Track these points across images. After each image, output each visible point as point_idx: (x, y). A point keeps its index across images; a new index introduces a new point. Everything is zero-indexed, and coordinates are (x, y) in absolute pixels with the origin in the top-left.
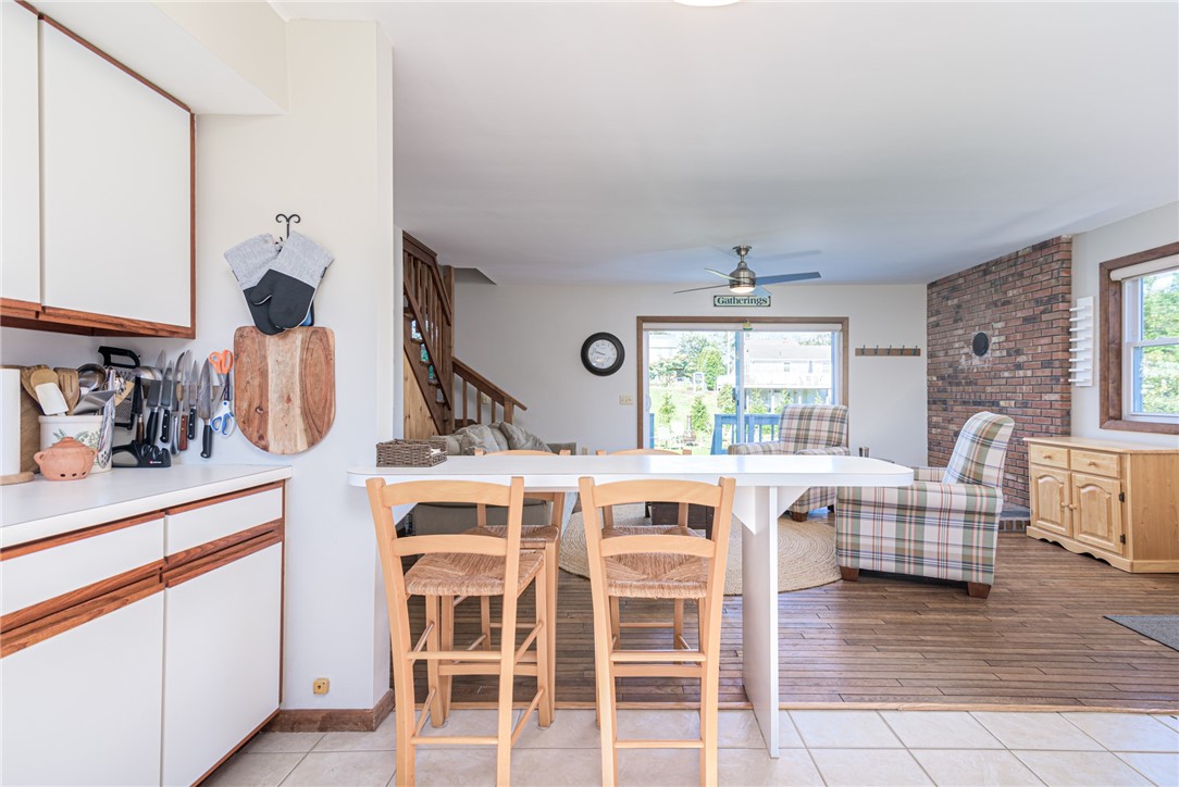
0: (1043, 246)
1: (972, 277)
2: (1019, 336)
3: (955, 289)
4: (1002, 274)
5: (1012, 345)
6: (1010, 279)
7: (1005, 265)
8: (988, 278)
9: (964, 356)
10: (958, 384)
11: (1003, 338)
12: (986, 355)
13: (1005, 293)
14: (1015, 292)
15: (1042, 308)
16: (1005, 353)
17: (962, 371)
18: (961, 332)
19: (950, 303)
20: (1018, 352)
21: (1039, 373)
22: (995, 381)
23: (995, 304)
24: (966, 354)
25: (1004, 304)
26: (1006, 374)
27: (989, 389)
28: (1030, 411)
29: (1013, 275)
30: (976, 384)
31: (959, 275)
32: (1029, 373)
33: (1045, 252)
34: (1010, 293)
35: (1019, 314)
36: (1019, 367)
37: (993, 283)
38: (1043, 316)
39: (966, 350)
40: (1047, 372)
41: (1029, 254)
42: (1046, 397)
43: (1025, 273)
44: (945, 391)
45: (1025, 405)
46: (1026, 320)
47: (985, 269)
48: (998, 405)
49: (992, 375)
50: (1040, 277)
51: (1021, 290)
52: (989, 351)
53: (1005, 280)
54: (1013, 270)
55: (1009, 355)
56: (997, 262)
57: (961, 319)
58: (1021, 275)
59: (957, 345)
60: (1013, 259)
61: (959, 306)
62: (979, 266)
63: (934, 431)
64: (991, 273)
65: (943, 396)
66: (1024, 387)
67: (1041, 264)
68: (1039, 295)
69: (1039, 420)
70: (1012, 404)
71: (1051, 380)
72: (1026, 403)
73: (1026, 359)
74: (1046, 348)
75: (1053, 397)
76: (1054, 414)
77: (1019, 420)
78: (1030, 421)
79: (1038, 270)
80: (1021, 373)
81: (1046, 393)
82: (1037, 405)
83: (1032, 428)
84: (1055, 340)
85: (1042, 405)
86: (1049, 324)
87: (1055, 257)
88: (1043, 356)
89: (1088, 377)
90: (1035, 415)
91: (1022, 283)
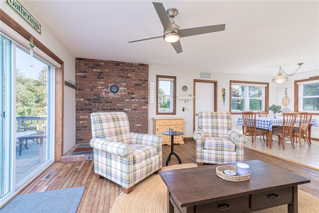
0: (143, 65)
1: (109, 64)
2: (133, 89)
3: (98, 65)
4: (125, 68)
5: (130, 91)
6: (129, 70)
7: (127, 65)
8: (118, 67)
9: (104, 92)
10: (101, 102)
11: (125, 89)
12: (117, 93)
13: (127, 74)
14: (131, 75)
15: (142, 82)
16: (127, 93)
17: (103, 98)
18: (102, 83)
19: (94, 70)
20: (133, 94)
21: (141, 100)
22: (122, 102)
23: (122, 77)
24: (106, 92)
25: (126, 77)
26: (127, 100)
27: (119, 105)
28: (137, 111)
29: (131, 70)
30: (111, 103)
31: (101, 61)
32: (137, 100)
33: (143, 67)
34: (129, 75)
35: (133, 82)
36: (133, 98)
37: (121, 70)
38: (142, 84)
39: (105, 90)
40: (144, 100)
41: (137, 65)
42: (144, 107)
43: (136, 70)
44: (91, 105)
45: (136, 110)
46: (135, 84)
47: (117, 64)
48: (123, 110)
49: (121, 100)
50: (141, 73)
51: (134, 75)
52: (119, 92)
53: (127, 70)
54: (131, 68)
55: (129, 93)
56: (123, 63)
57: (102, 78)
58: (134, 71)
59: (100, 87)
60: (131, 65)
61: (101, 73)
62: (114, 61)
63: (81, 122)
64: (120, 65)
65: (90, 107)
66: (135, 105)
67: (142, 70)
68: (141, 78)
69: (141, 114)
70: (130, 109)
71: (145, 103)
72: (136, 109)
73: (136, 96)
74: (143, 93)
75: (146, 107)
76: (146, 112)
77: (132, 114)
78: (137, 115)
79: (141, 71)
80: (134, 100)
81: (143, 106)
82: (140, 110)
83: (138, 116)
84: (146, 92)
85: (142, 110)
86: (144, 87)
87: (147, 70)
88: (142, 96)
89: (153, 102)
90: (139, 112)
91: (134, 73)
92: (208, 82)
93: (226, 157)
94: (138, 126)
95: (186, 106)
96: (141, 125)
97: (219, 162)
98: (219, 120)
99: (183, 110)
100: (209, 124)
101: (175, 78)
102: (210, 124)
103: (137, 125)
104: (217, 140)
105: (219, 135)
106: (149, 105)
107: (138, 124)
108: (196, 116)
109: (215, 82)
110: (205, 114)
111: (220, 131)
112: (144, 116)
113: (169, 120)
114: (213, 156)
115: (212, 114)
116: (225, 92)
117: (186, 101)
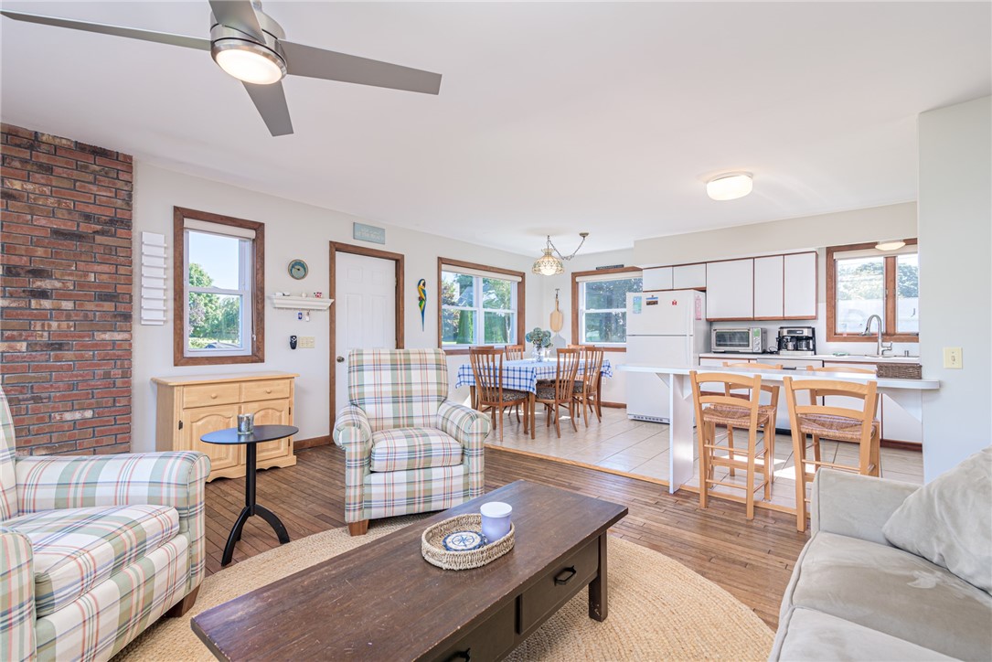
0: (100, 152)
2: (40, 252)
5: (18, 261)
6: (15, 164)
14: (29, 187)
15: (99, 227)
20: (39, 274)
21: (90, 306)
28: (68, 354)
29: (23, 161)
32: (67, 305)
33: (100, 160)
34: (17, 185)
36: (43, 294)
38: (97, 237)
40: (108, 306)
41: (68, 149)
42: (107, 336)
43: (57, 170)
45: (58, 346)
46: (57, 233)
50: (94, 188)
51: (46, 189)
54: (26, 154)
55: (11, 272)
58: (48, 169)
66: (54, 325)
67: (93, 172)
68: (91, 209)
69: (90, 365)
70: (23, 346)
71: (115, 316)
72: (61, 345)
73: (58, 285)
74: (105, 277)
75: (118, 336)
76: (122, 356)
77: (37, 369)
78: (70, 368)
79: (91, 178)
80: (47, 304)
81: (105, 331)
82: (86, 347)
83: (72, 376)
84: (122, 270)
85: (96, 346)
86: (110, 250)
87: (123, 176)
88: (99, 286)
89: (160, 315)
90: (81, 358)
91: (51, 180)
92: (376, 254)
93: (437, 486)
94: (75, 422)
95: (301, 330)
96: (89, 414)
97: (417, 506)
98: (416, 375)
99: (293, 346)
100: (384, 388)
101: (258, 227)
102: (388, 389)
103: (68, 416)
104: (411, 436)
105: (416, 421)
106: (137, 330)
107: (73, 410)
108: (337, 364)
109: (397, 258)
110: (371, 357)
111: (417, 408)
112: (107, 375)
113: (237, 385)
114: (401, 490)
115: (394, 357)
116: (425, 289)
117: (305, 313)
